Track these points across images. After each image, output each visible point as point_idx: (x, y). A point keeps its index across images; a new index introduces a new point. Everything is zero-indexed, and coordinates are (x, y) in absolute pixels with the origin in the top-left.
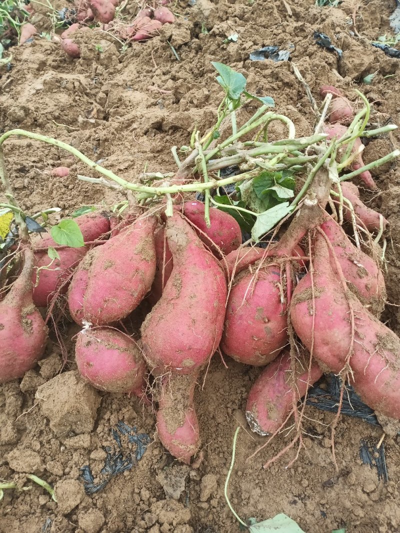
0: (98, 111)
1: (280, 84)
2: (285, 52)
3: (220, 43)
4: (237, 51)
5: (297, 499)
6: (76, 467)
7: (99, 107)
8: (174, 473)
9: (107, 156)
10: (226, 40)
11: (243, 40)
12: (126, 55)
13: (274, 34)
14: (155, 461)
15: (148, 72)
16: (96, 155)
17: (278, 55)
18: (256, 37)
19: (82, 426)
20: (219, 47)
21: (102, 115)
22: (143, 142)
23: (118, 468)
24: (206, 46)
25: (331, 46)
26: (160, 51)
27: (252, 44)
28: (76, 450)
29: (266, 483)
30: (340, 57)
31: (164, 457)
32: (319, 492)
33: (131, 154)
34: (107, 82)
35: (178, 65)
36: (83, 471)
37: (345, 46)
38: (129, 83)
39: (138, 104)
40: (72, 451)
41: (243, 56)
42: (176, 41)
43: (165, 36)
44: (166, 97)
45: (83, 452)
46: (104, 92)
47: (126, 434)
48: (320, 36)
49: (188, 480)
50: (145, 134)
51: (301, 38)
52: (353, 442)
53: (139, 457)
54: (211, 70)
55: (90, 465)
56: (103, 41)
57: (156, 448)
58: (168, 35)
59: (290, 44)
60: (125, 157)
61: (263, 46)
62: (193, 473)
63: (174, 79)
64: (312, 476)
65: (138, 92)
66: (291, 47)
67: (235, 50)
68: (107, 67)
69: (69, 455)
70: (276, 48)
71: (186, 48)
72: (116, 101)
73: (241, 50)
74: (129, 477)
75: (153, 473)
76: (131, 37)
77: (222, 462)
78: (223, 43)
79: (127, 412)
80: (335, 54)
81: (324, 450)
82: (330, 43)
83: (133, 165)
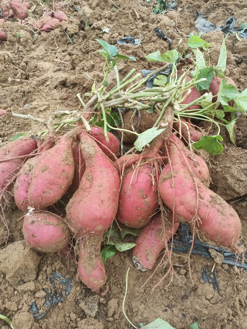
0: (22, 74)
1: (138, 58)
2: (138, 40)
3: (98, 34)
4: (109, 39)
5: (167, 308)
6: (26, 304)
7: (22, 71)
8: (90, 301)
9: (31, 102)
10: (102, 32)
11: (112, 32)
12: (37, 39)
13: (131, 29)
14: (78, 294)
15: (52, 50)
16: (23, 102)
17: (134, 41)
18: (120, 31)
19: (28, 276)
20: (98, 36)
21: (24, 77)
22: (54, 93)
23: (54, 301)
24: (90, 35)
25: (165, 37)
26: (60, 37)
27: (118, 34)
28: (25, 293)
29: (148, 300)
30: (170, 43)
31: (84, 291)
32: (180, 302)
33: (47, 101)
34: (26, 56)
35: (72, 46)
36: (31, 306)
37: (173, 37)
38: (41, 57)
39: (48, 70)
40: (23, 293)
41: (113, 42)
42: (70, 31)
43: (63, 29)
44: (66, 66)
45: (30, 293)
46: (24, 62)
47: (58, 279)
48: (158, 31)
49: (100, 304)
50: (55, 88)
51: (147, 32)
52: (197, 270)
53: (67, 293)
54: (93, 50)
55: (35, 301)
56: (22, 31)
57: (78, 286)
58: (64, 28)
59: (140, 35)
60: (43, 103)
61: (125, 36)
62: (102, 299)
63: (70, 54)
64: (175, 293)
65: (47, 62)
66: (141, 37)
67: (108, 38)
68: (25, 47)
69: (21, 296)
70: (133, 38)
71: (76, 36)
72: (33, 68)
73: (112, 38)
74: (62, 306)
75: (77, 302)
76: (40, 28)
77: (119, 291)
78: (100, 34)
79: (58, 265)
80: (168, 42)
81: (181, 276)
82: (164, 35)
83: (49, 107)
